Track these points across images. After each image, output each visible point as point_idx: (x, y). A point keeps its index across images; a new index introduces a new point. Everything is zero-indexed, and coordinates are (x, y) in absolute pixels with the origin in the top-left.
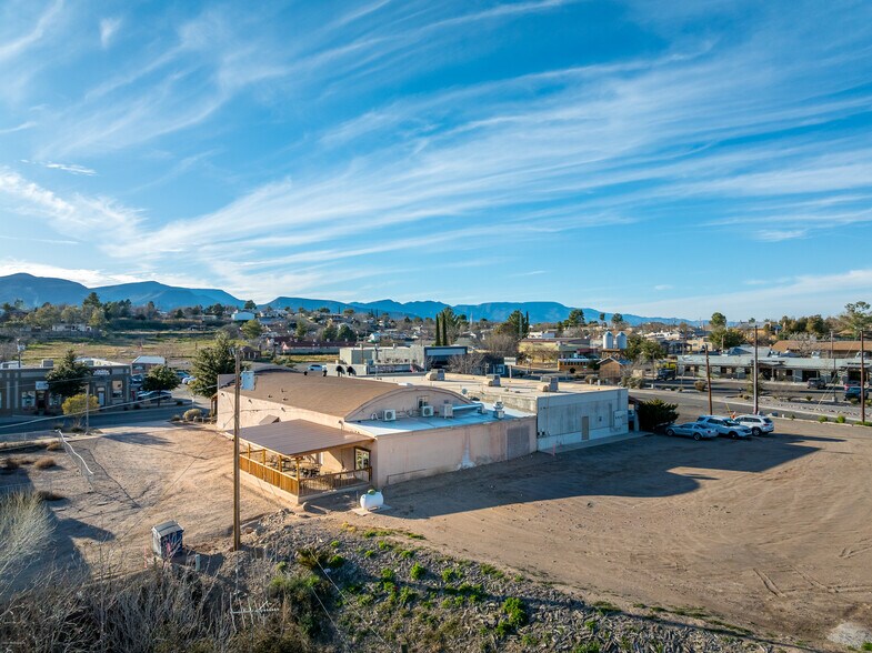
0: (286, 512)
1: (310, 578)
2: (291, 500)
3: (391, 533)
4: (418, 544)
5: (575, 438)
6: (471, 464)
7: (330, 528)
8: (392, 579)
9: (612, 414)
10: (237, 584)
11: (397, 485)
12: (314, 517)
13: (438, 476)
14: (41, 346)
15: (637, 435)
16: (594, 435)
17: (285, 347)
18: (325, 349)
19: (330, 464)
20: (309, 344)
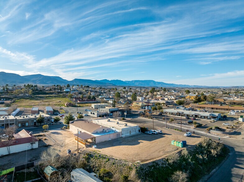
0: (83, 148)
1: (87, 156)
2: (84, 146)
3: (97, 151)
4: (99, 152)
5: (128, 134)
6: (110, 140)
7: (89, 150)
8: (96, 156)
9: (135, 130)
10: (79, 157)
11: (99, 143)
12: (87, 148)
13: (105, 142)
14: (18, 101)
15: (140, 133)
16: (132, 134)
17: (78, 101)
18: (88, 102)
19: (90, 140)
20: (84, 101)
